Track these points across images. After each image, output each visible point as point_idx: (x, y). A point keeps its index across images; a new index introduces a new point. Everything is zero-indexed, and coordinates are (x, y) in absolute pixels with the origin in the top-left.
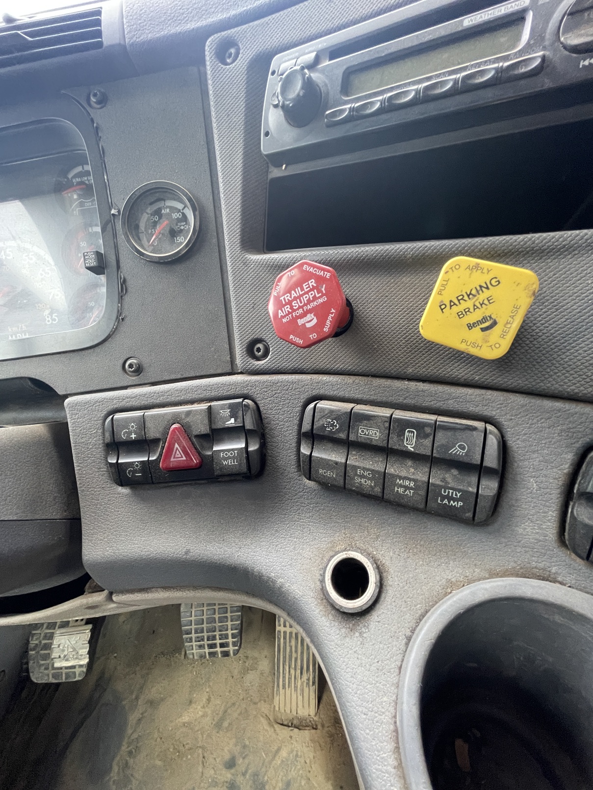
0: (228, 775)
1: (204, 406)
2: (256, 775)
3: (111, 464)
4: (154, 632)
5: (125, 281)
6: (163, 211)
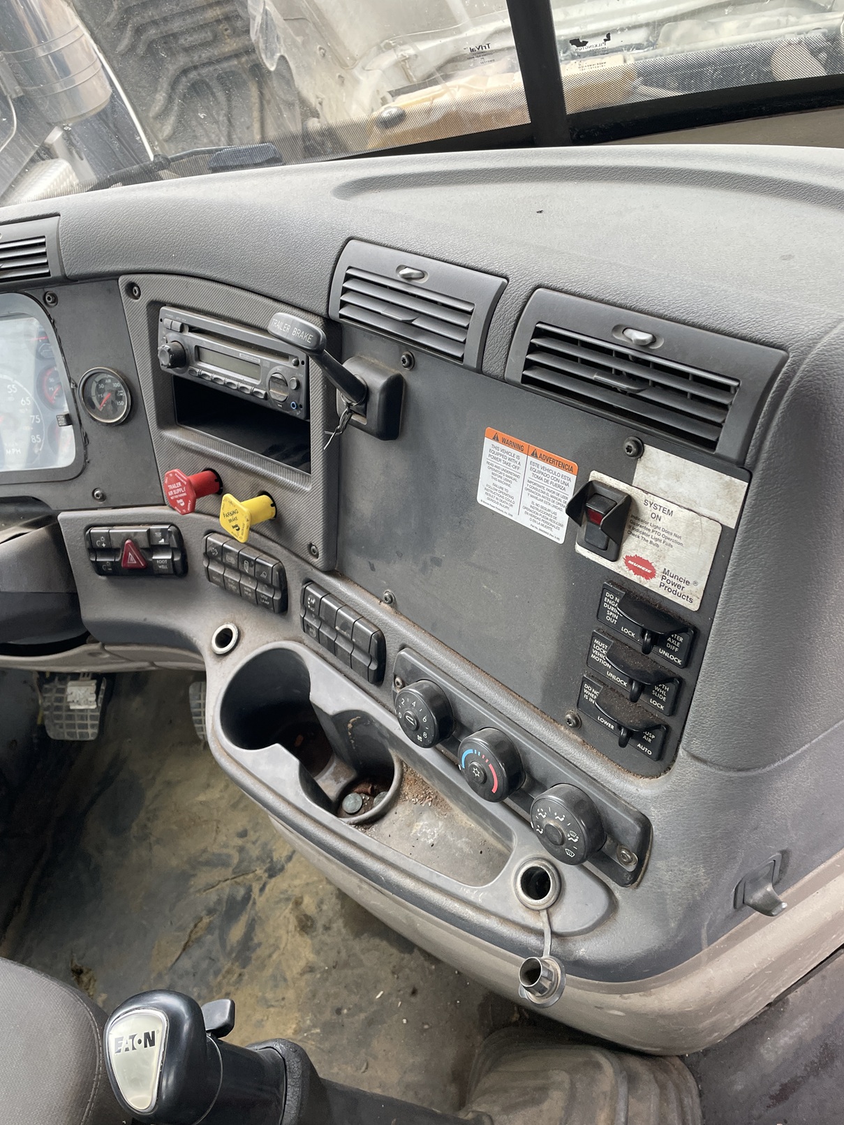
0: (239, 842)
1: (143, 529)
2: (266, 844)
3: (92, 562)
4: (171, 722)
5: (86, 435)
6: (106, 381)
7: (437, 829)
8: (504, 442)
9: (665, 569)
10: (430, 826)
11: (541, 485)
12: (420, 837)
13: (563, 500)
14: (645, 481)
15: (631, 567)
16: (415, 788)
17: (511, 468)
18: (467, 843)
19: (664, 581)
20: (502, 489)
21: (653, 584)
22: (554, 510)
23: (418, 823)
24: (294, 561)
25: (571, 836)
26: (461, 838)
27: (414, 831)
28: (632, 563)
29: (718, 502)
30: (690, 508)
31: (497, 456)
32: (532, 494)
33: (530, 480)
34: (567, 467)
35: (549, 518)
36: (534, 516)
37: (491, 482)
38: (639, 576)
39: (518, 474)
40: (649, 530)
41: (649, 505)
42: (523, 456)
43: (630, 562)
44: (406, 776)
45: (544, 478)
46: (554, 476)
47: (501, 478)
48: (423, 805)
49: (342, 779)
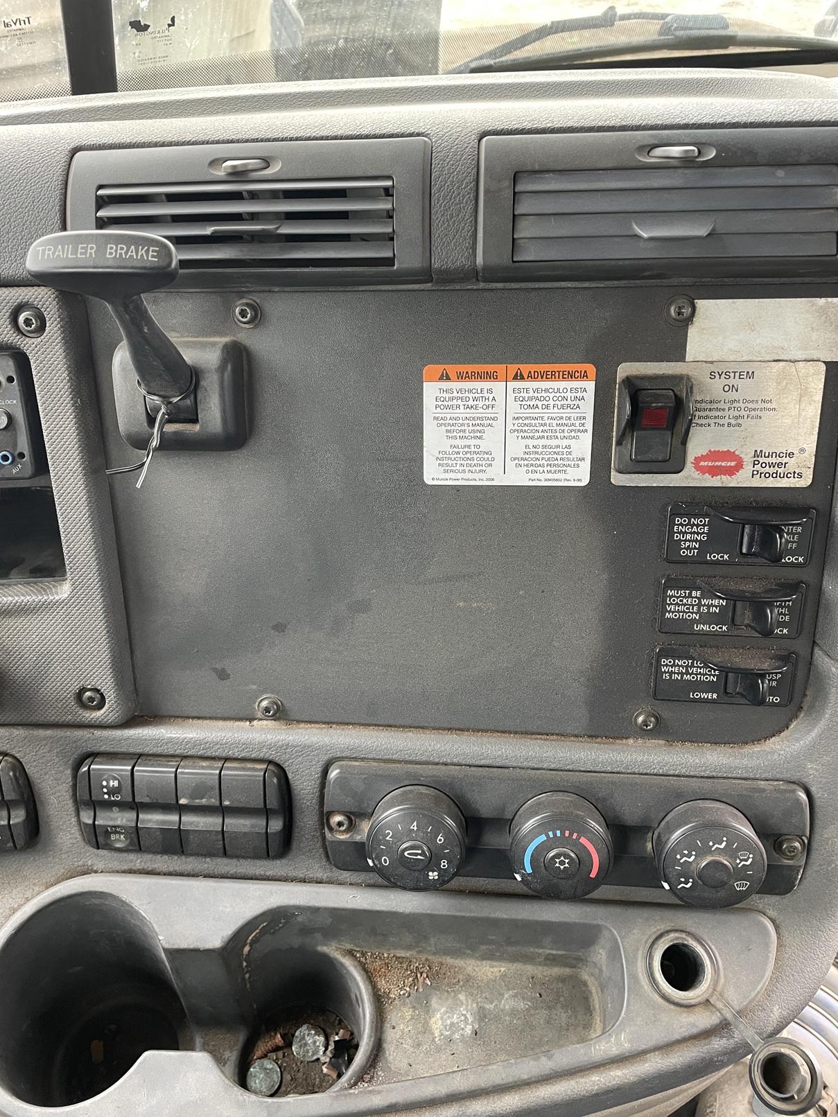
7: (464, 1007)
8: (461, 377)
9: (756, 451)
10: (451, 1009)
11: (537, 415)
12: (451, 1036)
13: (577, 423)
14: (704, 349)
15: (703, 470)
16: (394, 975)
17: (481, 410)
18: (515, 996)
19: (758, 467)
20: (469, 447)
21: (743, 479)
22: (565, 442)
23: (433, 1020)
24: (45, 738)
25: (741, 860)
26: (502, 995)
27: (437, 1034)
28: (706, 463)
29: (814, 335)
30: (776, 359)
31: (450, 403)
32: (526, 434)
33: (516, 416)
34: (577, 374)
35: (559, 457)
36: (532, 465)
37: (446, 445)
38: (719, 477)
39: (493, 416)
40: (724, 410)
41: (718, 376)
42: (498, 386)
43: (702, 463)
44: (370, 967)
45: (540, 404)
46: (558, 395)
47: (464, 431)
48: (421, 990)
49: (227, 1054)
